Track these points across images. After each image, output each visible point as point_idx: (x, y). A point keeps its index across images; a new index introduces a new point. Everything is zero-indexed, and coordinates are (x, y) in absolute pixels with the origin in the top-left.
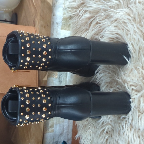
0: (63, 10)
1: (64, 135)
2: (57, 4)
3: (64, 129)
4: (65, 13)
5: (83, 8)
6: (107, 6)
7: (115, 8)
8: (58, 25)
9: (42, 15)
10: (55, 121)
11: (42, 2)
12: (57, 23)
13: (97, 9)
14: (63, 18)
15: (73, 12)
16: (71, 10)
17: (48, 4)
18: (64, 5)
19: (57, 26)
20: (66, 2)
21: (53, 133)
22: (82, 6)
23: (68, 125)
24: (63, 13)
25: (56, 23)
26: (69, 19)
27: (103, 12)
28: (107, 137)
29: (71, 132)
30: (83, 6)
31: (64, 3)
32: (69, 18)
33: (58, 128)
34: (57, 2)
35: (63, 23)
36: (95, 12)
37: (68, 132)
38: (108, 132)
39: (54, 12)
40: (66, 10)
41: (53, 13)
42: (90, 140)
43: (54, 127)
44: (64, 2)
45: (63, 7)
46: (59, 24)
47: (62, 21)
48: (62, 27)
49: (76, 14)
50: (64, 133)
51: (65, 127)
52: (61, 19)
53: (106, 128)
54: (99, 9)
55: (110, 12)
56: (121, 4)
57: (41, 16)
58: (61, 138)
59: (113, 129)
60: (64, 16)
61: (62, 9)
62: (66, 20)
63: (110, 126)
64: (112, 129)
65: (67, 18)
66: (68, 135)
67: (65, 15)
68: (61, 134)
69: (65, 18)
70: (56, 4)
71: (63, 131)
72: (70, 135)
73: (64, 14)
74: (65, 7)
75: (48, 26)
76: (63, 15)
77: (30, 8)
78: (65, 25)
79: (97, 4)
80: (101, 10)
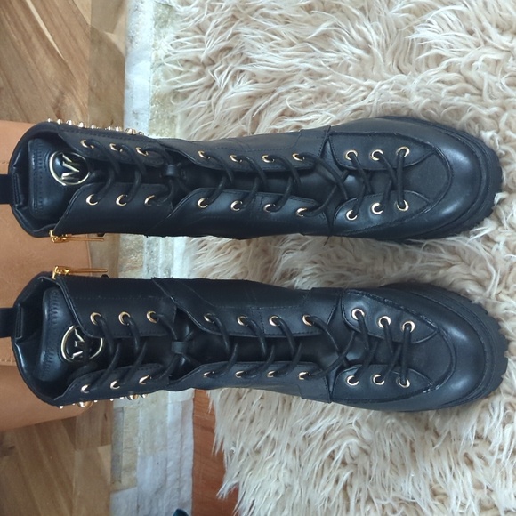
0: (152, 67)
1: (169, 491)
2: (132, 47)
3: (168, 472)
4: (159, 81)
5: (228, 63)
6: (322, 63)
7: (351, 68)
8: (137, 118)
9: (95, 85)
10: (139, 449)
12: (136, 114)
13: (285, 69)
14: (155, 96)
15: (188, 74)
16: (181, 69)
18: (155, 52)
19: (135, 121)
20: (159, 42)
21: (136, 488)
22: (222, 59)
23: (178, 456)
24: (152, 80)
25: (134, 112)
26: (171, 98)
27: (306, 78)
28: (345, 476)
29: (190, 480)
30: (226, 59)
31: (154, 46)
32: (170, 93)
33: (149, 470)
34: (131, 41)
35: (154, 114)
36: (274, 79)
37: (178, 479)
38: (348, 460)
40: (160, 68)
42: (277, 493)
43: (138, 469)
44: (153, 43)
45: (153, 58)
46: (140, 116)
47: (151, 107)
48: (150, 126)
49: (201, 84)
50: (169, 484)
51: (170, 464)
52: (148, 99)
53: (339, 448)
54: (289, 69)
55: (332, 83)
56: (374, 60)
57: (91, 89)
58: (160, 505)
59: (365, 447)
60: (157, 87)
61: (149, 64)
62: (163, 100)
63: (354, 440)
64: (361, 448)
65: (165, 96)
66: (180, 489)
67: (158, 85)
68: (159, 491)
69: (159, 96)
70: (130, 49)
71: (166, 476)
72: (185, 488)
73: (157, 82)
74: (157, 58)
75: (115, 122)
76: (154, 84)
77: (30, 60)
78: (160, 117)
79: (282, 53)
80: (300, 74)
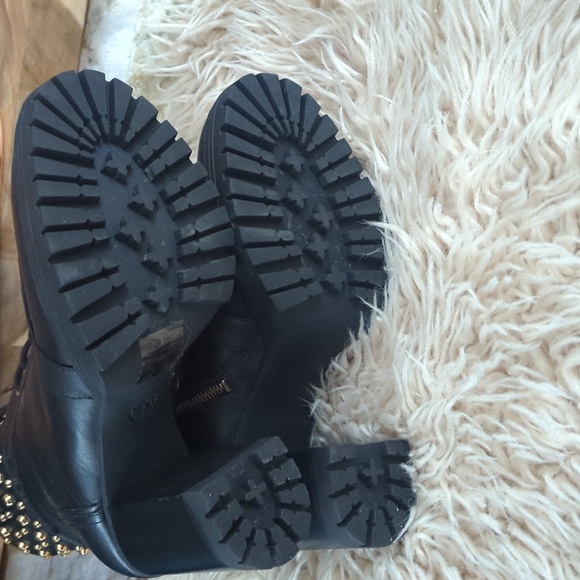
0: (135, 39)
2: (110, 10)
4: (144, 56)
5: (220, 50)
9: (33, 63)
11: (34, 5)
14: (135, 77)
17: (64, 15)
18: (143, 18)
20: (150, 6)
22: (215, 42)
24: (133, 55)
26: (158, 83)
30: (218, 44)
31: (141, 11)
34: (112, 4)
39: (92, 47)
40: (146, 42)
41: (91, 50)
44: (141, 7)
45: (138, 27)
57: (26, 68)
60: (140, 66)
61: (133, 35)
65: (151, 79)
67: (142, 63)
69: (141, 78)
70: (105, 13)
73: (140, 58)
74: (143, 27)
76: (136, 61)
